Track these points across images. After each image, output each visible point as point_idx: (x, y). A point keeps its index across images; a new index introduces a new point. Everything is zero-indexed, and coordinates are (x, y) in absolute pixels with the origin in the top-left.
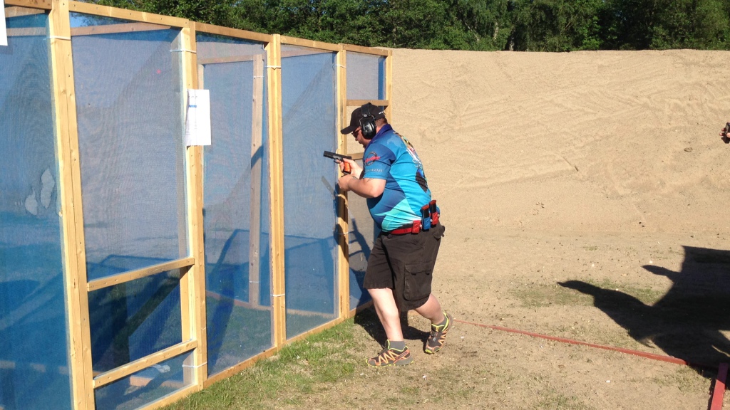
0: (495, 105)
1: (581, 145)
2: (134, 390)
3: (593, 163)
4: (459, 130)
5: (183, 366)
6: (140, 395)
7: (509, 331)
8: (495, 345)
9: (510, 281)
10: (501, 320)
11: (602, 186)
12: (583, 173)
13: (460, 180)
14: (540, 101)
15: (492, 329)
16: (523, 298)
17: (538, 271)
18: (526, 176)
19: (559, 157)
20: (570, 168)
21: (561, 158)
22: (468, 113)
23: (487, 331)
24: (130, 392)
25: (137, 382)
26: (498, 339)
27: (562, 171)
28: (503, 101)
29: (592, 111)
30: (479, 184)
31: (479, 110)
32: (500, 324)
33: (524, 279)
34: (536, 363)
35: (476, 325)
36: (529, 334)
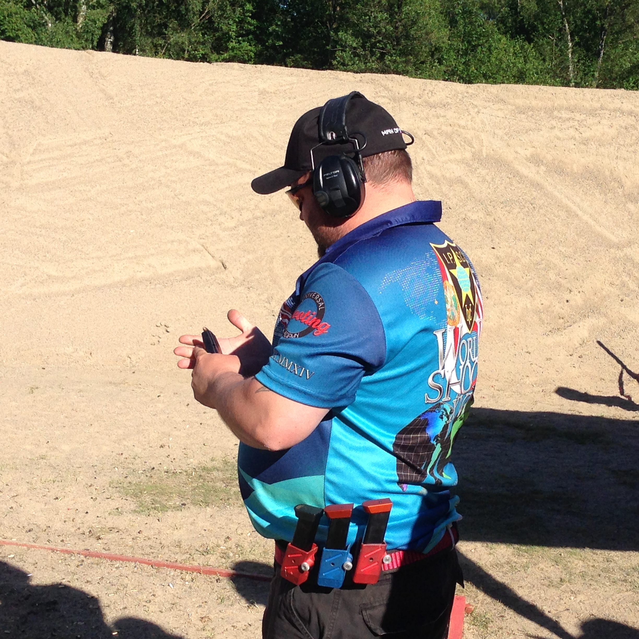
0: (84, 147)
7: (113, 558)
9: (114, 466)
10: (99, 538)
12: (235, 273)
13: (21, 281)
14: (163, 144)
15: (82, 557)
16: (136, 496)
17: (162, 447)
18: (139, 275)
19: (194, 244)
21: (199, 247)
22: (37, 158)
23: (75, 560)
27: (201, 269)
30: (55, 287)
31: (56, 154)
32: (97, 546)
33: (138, 461)
35: (53, 550)
36: (149, 563)
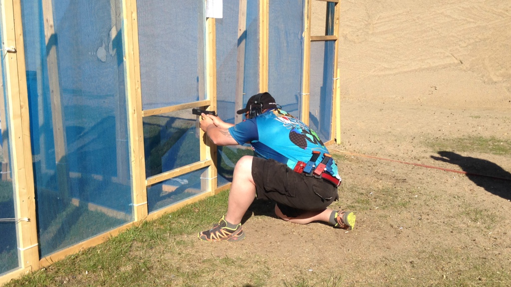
0: (399, 16)
1: (465, 45)
2: (166, 194)
3: (474, 58)
4: (372, 34)
5: (201, 178)
6: (172, 197)
7: (427, 167)
8: (419, 176)
9: (420, 136)
10: (419, 160)
11: (481, 74)
12: (466, 65)
13: (373, 70)
14: (433, 13)
15: (414, 166)
16: (432, 147)
17: (440, 130)
18: (423, 67)
19: (448, 54)
20: (456, 62)
21: (450, 55)
22: (379, 21)
23: (410, 167)
24: (164, 195)
25: (167, 188)
26: (421, 171)
27: (451, 64)
28: (405, 13)
29: (473, 20)
30: (387, 72)
31: (387, 19)
32: (419, 163)
33: (430, 135)
34: (452, 188)
35: (401, 162)
36: (443, 169)
